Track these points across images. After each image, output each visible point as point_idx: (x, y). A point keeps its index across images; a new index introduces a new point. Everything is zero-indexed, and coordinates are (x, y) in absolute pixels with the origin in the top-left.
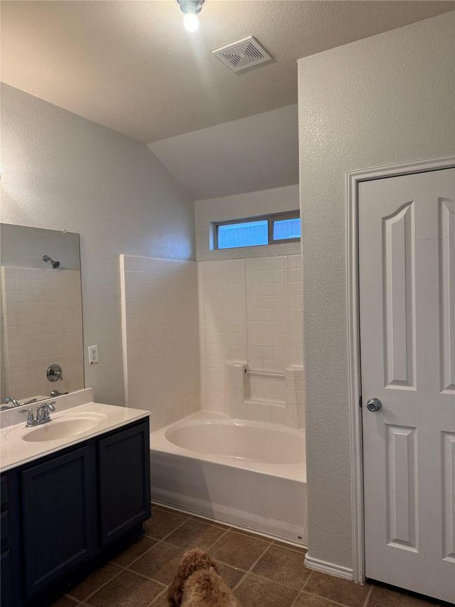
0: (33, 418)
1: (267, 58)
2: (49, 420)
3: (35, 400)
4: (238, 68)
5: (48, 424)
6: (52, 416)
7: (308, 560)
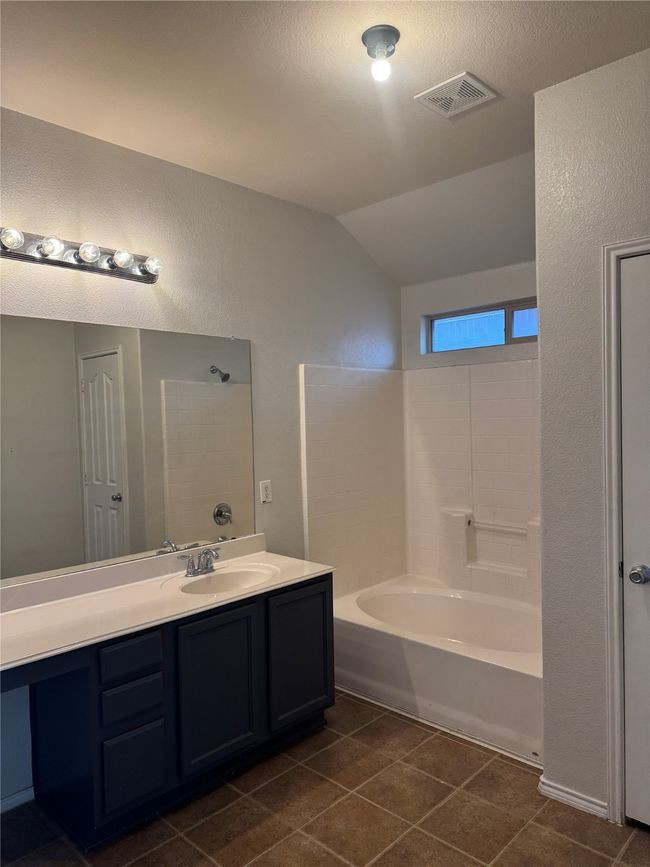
0: (194, 566)
1: (490, 96)
2: (212, 570)
3: (196, 545)
4: (450, 113)
5: (211, 574)
6: (216, 565)
7: (543, 783)
